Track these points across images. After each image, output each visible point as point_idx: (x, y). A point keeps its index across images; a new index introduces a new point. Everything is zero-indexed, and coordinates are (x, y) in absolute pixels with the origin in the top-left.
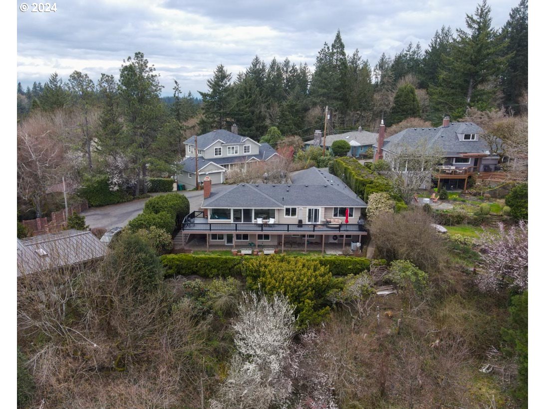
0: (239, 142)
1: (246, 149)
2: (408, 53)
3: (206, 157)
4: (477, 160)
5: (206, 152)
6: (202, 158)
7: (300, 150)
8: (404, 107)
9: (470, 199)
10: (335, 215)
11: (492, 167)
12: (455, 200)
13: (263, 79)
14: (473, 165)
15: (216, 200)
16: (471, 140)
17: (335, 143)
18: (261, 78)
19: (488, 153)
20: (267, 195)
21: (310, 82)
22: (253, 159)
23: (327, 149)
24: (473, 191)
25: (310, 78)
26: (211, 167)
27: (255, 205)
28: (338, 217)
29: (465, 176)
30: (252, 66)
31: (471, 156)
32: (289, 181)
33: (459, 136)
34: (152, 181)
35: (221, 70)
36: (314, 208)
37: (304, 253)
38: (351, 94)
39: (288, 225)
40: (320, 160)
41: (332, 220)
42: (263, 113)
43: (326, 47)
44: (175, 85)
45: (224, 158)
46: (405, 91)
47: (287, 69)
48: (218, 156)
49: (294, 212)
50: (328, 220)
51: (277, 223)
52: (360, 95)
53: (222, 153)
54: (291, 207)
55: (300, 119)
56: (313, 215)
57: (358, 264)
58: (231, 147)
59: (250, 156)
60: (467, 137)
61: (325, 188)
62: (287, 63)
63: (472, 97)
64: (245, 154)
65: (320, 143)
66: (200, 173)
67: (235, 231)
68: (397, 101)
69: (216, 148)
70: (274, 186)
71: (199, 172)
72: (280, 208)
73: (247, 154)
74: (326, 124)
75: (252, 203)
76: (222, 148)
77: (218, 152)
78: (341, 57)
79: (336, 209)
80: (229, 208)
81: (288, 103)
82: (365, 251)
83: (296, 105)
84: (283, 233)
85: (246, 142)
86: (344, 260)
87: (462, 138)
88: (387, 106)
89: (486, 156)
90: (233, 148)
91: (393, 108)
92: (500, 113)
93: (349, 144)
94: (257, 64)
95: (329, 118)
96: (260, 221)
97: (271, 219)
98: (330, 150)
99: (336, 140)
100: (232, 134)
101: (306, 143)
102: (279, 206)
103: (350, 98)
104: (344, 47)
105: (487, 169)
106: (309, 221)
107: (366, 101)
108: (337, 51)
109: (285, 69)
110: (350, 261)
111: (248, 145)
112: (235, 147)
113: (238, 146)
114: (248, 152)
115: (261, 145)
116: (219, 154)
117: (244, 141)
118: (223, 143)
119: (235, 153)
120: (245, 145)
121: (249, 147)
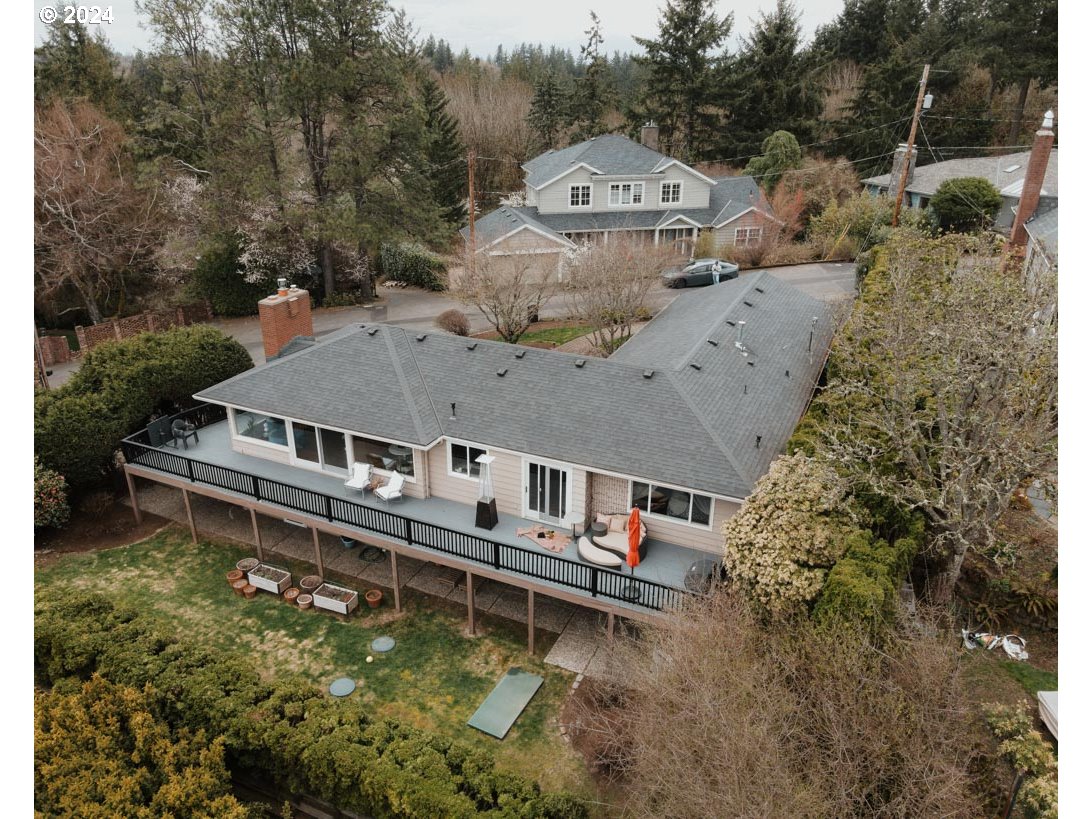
0: (647, 172)
1: (671, 192)
3: (543, 210)
5: (542, 195)
22: (682, 222)
23: (923, 203)
28: (648, 513)
45: (595, 215)
48: (580, 208)
53: (591, 199)
54: (468, 444)
58: (621, 184)
59: (676, 212)
64: (663, 205)
67: (254, 500)
69: (575, 185)
74: (914, 124)
76: (591, 185)
77: (580, 195)
81: (888, 64)
85: (667, 173)
90: (627, 188)
95: (927, 104)
101: (870, 180)
106: (533, 505)
111: (676, 182)
112: (632, 184)
113: (643, 183)
114: (673, 200)
115: (714, 183)
116: (583, 203)
117: (660, 170)
118: (596, 174)
119: (632, 200)
120: (667, 182)
121: (679, 186)
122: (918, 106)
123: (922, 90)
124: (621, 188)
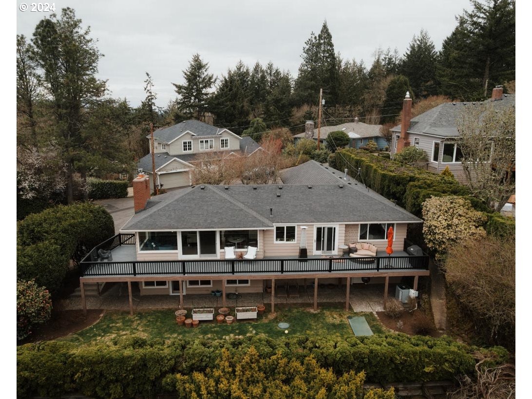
0: (215, 134)
1: (224, 143)
2: (387, 56)
3: (171, 153)
5: (171, 147)
6: (167, 154)
7: (289, 144)
8: (398, 100)
10: (363, 237)
13: (248, 82)
15: (151, 216)
17: (331, 135)
18: (245, 81)
20: (243, 203)
21: (293, 87)
22: (233, 155)
23: (321, 141)
25: (292, 84)
26: (175, 165)
27: (220, 224)
28: (367, 240)
30: (236, 69)
32: (279, 180)
34: (93, 185)
35: (197, 59)
36: (326, 225)
37: (312, 311)
38: (341, 88)
39: (282, 261)
40: (314, 154)
41: (358, 246)
42: (246, 108)
43: (313, 36)
44: (147, 78)
45: (194, 154)
46: (398, 82)
47: (271, 71)
48: (188, 152)
49: (291, 234)
50: (352, 246)
51: (261, 257)
52: (349, 88)
53: (192, 147)
54: (285, 225)
55: (286, 114)
56: (325, 238)
57: (447, 361)
58: (204, 140)
59: (228, 152)
61: (340, 190)
62: (270, 67)
64: (222, 149)
65: (313, 135)
66: (159, 173)
67: (182, 275)
68: (390, 94)
69: (185, 141)
70: (255, 189)
71: (159, 171)
72: (265, 229)
73: (225, 148)
74: (320, 111)
75: (216, 220)
76: (192, 141)
77: (187, 146)
78: (329, 48)
79: (363, 227)
80: (172, 230)
81: (273, 97)
82: (427, 306)
83: (281, 99)
84: (273, 276)
85: (223, 135)
86: (414, 353)
88: (379, 99)
90: (207, 142)
91: (386, 101)
93: (348, 136)
94: (241, 67)
95: (323, 103)
96: (230, 253)
97: (250, 247)
98: (325, 144)
99: (332, 131)
100: (205, 125)
101: (296, 136)
102: (263, 225)
103: (339, 92)
104: (331, 38)
106: (318, 248)
107: (356, 95)
108: (324, 42)
109: (269, 71)
110: (428, 356)
111: (226, 138)
112: (209, 140)
113: (213, 139)
114: (226, 147)
115: (242, 138)
116: (189, 150)
117: (220, 133)
118: (194, 135)
119: (209, 147)
120: (222, 138)
121: (227, 140)
122: (320, 104)
123: (321, 97)
124: (204, 142)
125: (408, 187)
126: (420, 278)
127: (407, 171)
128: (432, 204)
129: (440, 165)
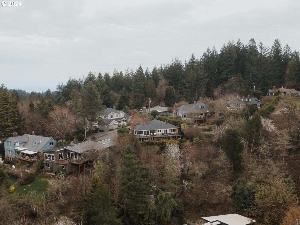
1: (120, 115)
4: (206, 114)
8: (170, 96)
9: (206, 125)
10: (172, 131)
11: (210, 116)
12: (202, 125)
14: (204, 116)
16: (203, 108)
17: (152, 112)
19: (208, 112)
22: (124, 119)
24: (206, 123)
26: (114, 122)
29: (203, 119)
31: (204, 113)
33: (199, 107)
36: (166, 129)
39: (160, 134)
46: (169, 89)
48: (112, 118)
49: (160, 131)
50: (170, 132)
51: (156, 134)
56: (166, 131)
60: (202, 107)
63: (198, 93)
65: (146, 112)
68: (167, 93)
71: (111, 124)
72: (156, 131)
73: (121, 117)
74: (150, 104)
75: (149, 129)
77: (112, 116)
79: (172, 129)
80: (143, 131)
84: (159, 136)
87: (200, 107)
88: (163, 95)
89: (208, 113)
90: (116, 115)
92: (209, 99)
93: (157, 112)
97: (154, 133)
100: (114, 109)
101: (140, 112)
105: (208, 117)
113: (118, 114)
115: (125, 113)
118: (113, 113)
119: (117, 117)
125: (178, 123)
126: (181, 136)
127: (177, 121)
128: (182, 125)
129: (184, 119)
